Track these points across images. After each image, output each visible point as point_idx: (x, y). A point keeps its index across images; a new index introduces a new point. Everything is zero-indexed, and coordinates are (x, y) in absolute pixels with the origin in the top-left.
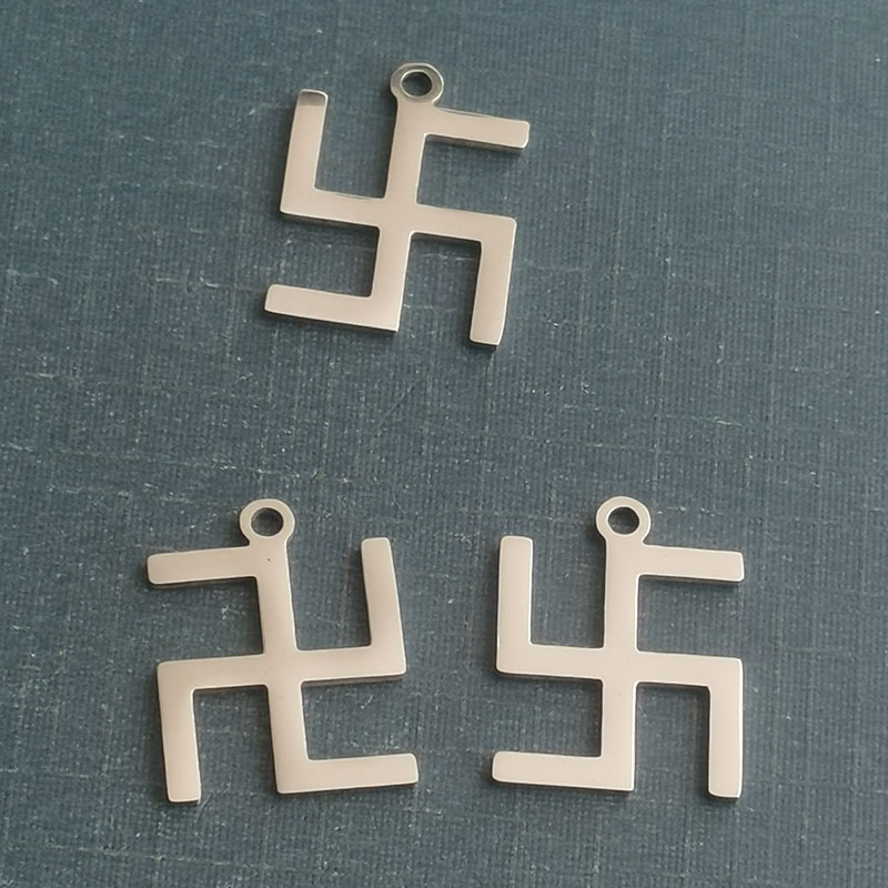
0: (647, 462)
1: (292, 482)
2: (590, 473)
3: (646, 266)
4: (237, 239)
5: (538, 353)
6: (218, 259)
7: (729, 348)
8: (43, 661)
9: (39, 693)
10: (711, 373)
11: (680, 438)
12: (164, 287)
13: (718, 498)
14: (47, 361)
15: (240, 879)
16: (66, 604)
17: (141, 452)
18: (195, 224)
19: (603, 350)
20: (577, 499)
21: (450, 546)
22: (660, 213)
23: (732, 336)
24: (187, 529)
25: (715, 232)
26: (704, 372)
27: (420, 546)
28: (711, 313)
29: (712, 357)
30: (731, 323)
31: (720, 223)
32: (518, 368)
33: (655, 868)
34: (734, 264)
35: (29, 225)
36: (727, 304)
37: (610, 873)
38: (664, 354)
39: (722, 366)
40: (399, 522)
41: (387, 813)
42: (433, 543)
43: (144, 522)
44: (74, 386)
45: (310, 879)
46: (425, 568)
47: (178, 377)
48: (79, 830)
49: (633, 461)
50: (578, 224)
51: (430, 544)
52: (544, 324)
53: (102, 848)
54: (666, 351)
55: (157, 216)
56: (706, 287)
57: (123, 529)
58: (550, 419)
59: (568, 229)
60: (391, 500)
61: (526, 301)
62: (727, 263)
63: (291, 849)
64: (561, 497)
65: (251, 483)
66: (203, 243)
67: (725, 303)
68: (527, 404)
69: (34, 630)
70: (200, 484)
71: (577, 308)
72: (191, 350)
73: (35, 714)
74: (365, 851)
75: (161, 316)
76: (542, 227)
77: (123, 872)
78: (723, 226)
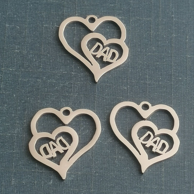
0: (170, 67)
1: (81, 75)
2: (156, 70)
3: (167, 17)
4: (63, 15)
5: (141, 40)
6: (59, 20)
7: (189, 37)
8: (21, 123)
9: (20, 131)
10: (185, 44)
11: (178, 61)
12: (46, 28)
13: (189, 75)
14: (18, 47)
15: (73, 176)
16: (25, 109)
17: (43, 69)
18: (53, 11)
19: (158, 39)
20: (153, 77)
21: (122, 90)
22: (170, 4)
23: (190, 34)
24: (55, 88)
25: (185, 8)
26: (183, 43)
27: (114, 90)
28: (184, 29)
29: (185, 40)
30: (190, 31)
31: (185, 6)
32: (136, 44)
33: (178, 169)
34: (189, 16)
35: (11, 13)
36: (189, 26)
37: (166, 171)
38: (173, 39)
39: (188, 42)
40: (108, 85)
41: (109, 158)
42: (118, 89)
43: (44, 87)
44: (24, 54)
45: (91, 176)
46: (116, 96)
47: (51, 50)
48: (32, 166)
49: (167, 67)
50: (150, 7)
51: (117, 90)
52: (142, 33)
53: (38, 170)
54: (174, 39)
55: (43, 9)
56: (183, 22)
57: (39, 89)
58: (145, 57)
59: (147, 9)
60: (106, 79)
61: (138, 28)
62: (188, 16)
63: (86, 168)
64: (149, 77)
65: (70, 76)
66: (55, 16)
67: (188, 26)
68: (139, 53)
69: (18, 115)
70: (58, 77)
71: (151, 29)
72: (54, 43)
73: (19, 137)
74: (104, 168)
75: (46, 35)
76: (141, 9)
77: (43, 176)
78: (186, 6)
